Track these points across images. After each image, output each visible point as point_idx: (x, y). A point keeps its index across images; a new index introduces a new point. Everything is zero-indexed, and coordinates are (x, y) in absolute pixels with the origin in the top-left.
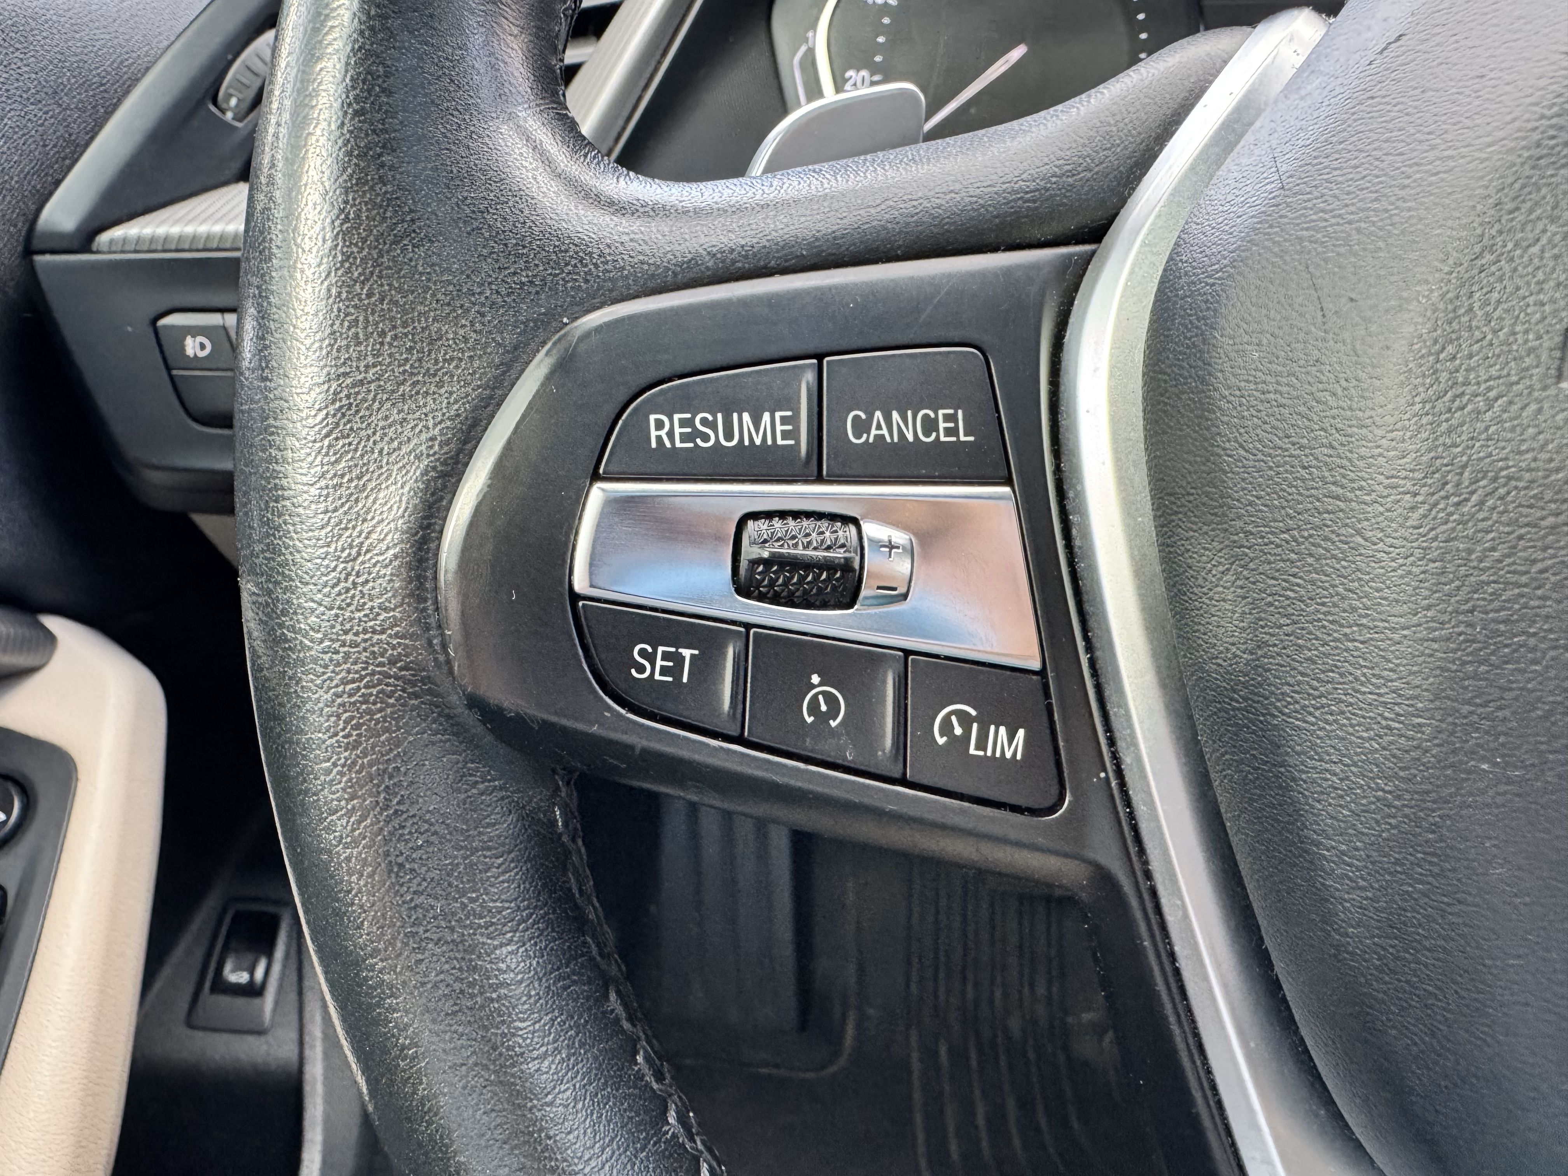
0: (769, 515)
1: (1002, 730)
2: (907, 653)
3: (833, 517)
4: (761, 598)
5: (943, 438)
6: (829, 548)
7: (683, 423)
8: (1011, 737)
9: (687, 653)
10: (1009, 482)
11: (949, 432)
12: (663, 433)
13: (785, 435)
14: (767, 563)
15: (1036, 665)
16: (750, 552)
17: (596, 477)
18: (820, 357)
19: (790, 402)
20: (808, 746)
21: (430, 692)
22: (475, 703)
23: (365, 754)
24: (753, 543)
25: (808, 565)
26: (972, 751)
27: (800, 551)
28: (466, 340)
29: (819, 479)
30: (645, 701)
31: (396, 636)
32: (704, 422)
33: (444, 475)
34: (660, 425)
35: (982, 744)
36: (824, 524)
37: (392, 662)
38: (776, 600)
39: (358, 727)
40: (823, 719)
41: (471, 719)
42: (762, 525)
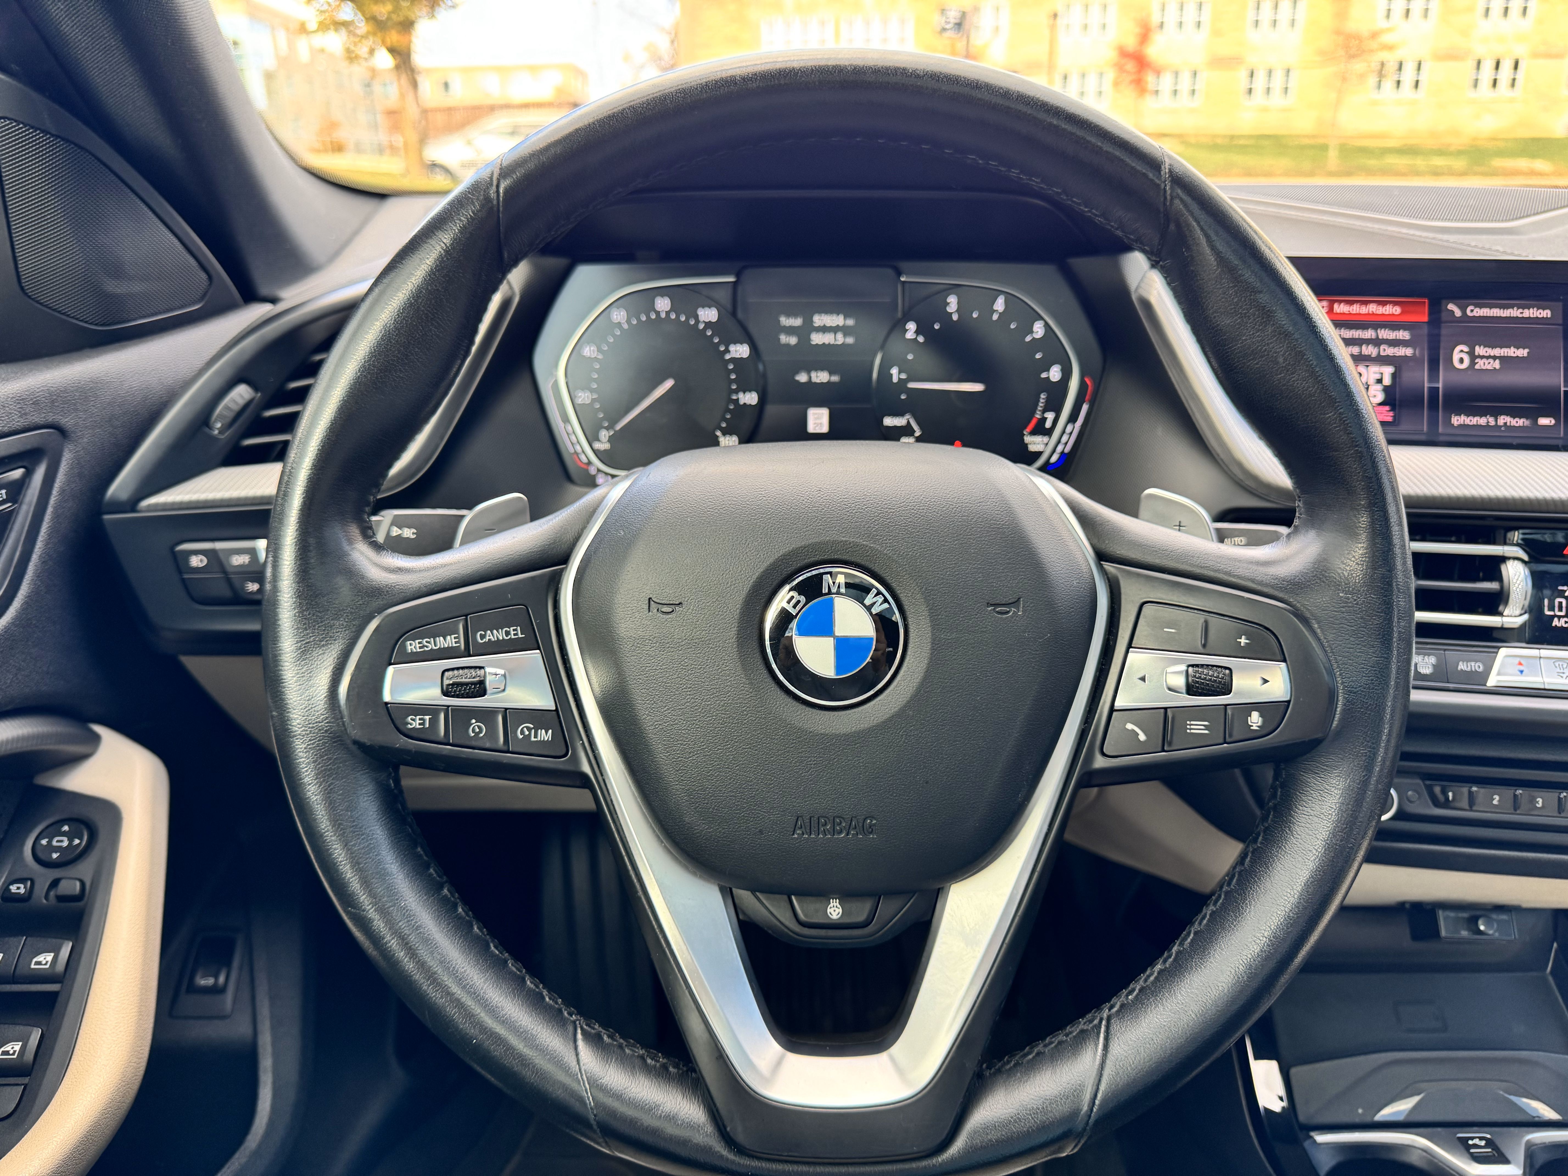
0: (453, 669)
1: (543, 731)
2: (506, 709)
3: (475, 668)
4: (453, 696)
5: (513, 637)
6: (474, 678)
7: (419, 643)
8: (546, 733)
9: (427, 718)
10: (539, 648)
11: (515, 635)
12: (413, 647)
13: (456, 643)
14: (453, 684)
15: (554, 708)
16: (446, 682)
17: (391, 664)
18: (466, 616)
19: (457, 632)
20: (474, 743)
21: (340, 740)
22: (355, 742)
23: (319, 764)
24: (447, 679)
25: (467, 684)
26: (533, 739)
27: (464, 680)
28: (343, 625)
29: (470, 656)
30: (415, 735)
31: (327, 723)
32: (426, 642)
33: (338, 669)
34: (411, 645)
35: (536, 737)
36: (472, 671)
37: (326, 731)
38: (458, 696)
39: (316, 755)
40: (477, 734)
41: (354, 748)
42: (450, 673)
